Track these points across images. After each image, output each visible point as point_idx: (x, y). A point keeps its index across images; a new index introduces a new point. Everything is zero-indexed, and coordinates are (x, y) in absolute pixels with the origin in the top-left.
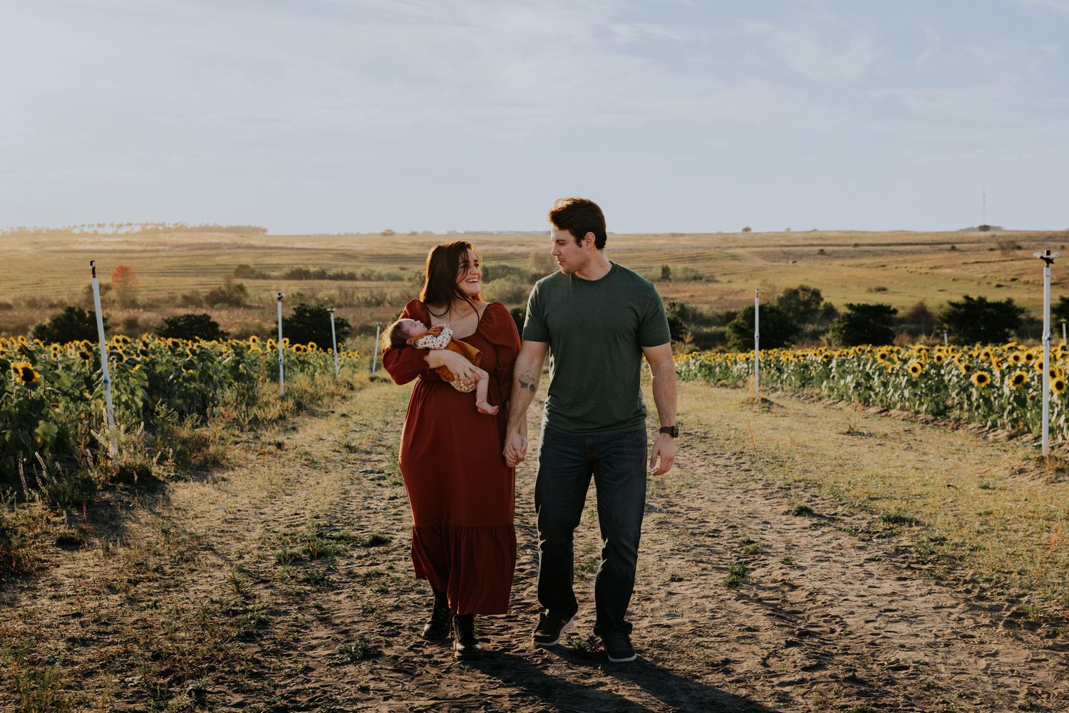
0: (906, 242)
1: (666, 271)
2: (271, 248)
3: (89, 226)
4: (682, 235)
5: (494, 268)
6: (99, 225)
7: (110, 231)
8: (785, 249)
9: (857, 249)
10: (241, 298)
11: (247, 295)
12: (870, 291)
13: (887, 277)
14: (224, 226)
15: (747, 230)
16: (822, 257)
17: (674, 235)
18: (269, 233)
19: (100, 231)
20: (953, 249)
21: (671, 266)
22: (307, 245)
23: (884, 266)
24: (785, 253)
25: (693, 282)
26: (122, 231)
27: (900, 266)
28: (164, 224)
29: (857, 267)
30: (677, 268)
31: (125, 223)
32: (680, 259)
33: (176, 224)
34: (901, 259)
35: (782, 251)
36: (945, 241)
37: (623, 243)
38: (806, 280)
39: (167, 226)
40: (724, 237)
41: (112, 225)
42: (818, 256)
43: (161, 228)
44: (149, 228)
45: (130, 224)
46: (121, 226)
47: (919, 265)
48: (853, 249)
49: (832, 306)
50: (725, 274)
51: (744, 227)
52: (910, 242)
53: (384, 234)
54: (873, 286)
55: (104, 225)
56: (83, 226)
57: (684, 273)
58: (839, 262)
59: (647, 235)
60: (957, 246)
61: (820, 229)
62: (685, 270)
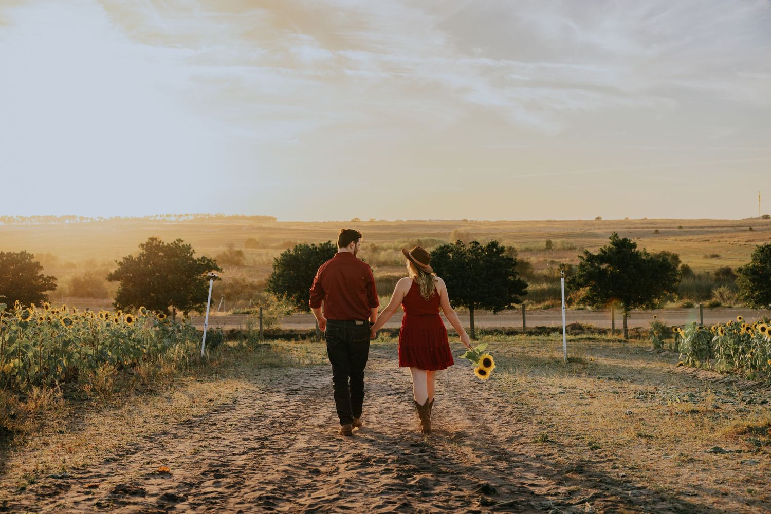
0: (714, 225)
1: (549, 244)
2: (275, 229)
3: (161, 216)
4: (555, 221)
5: (426, 241)
6: (167, 215)
7: (173, 219)
8: (631, 230)
9: (681, 230)
10: (240, 260)
11: (244, 258)
12: (706, 257)
13: (715, 248)
14: (248, 216)
15: (598, 218)
16: (658, 235)
17: (549, 221)
18: (278, 221)
19: (168, 219)
20: (751, 229)
21: (553, 241)
22: (300, 228)
23: (708, 240)
24: (630, 232)
25: (569, 251)
26: (182, 219)
27: (721, 240)
28: (209, 214)
29: (687, 241)
30: (557, 242)
31: (184, 214)
32: (557, 236)
33: (217, 215)
34: (720, 236)
35: (628, 231)
36: (742, 225)
37: (515, 226)
38: (654, 249)
39: (211, 216)
40: (586, 223)
41: (175, 215)
42: (655, 235)
43: (207, 217)
44: (199, 217)
45: (187, 215)
46: (181, 216)
47: (736, 239)
48: (679, 230)
49: (688, 267)
50: (590, 247)
51: (597, 217)
52: (717, 225)
53: (353, 221)
54: (709, 254)
55: (170, 215)
56: (157, 216)
57: (562, 245)
58: (673, 238)
59: (531, 222)
60: (753, 228)
61: (649, 218)
62: (563, 242)
